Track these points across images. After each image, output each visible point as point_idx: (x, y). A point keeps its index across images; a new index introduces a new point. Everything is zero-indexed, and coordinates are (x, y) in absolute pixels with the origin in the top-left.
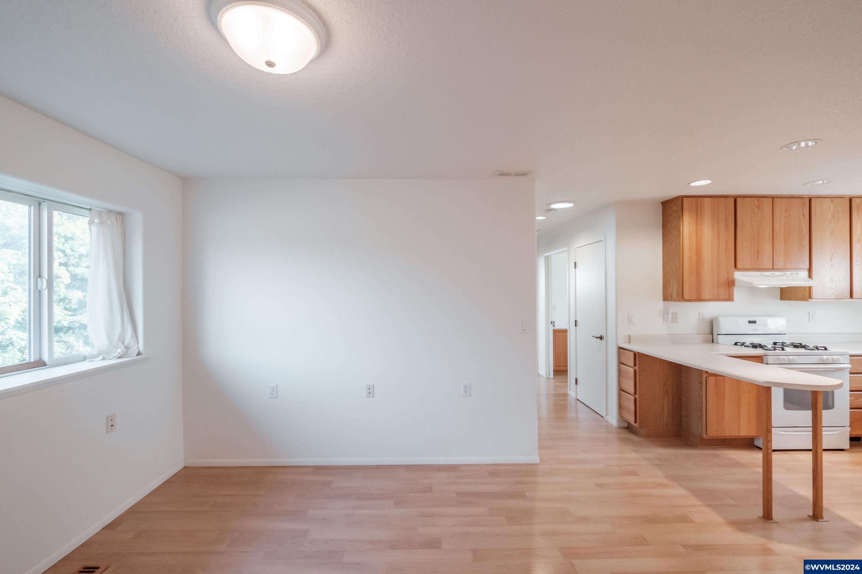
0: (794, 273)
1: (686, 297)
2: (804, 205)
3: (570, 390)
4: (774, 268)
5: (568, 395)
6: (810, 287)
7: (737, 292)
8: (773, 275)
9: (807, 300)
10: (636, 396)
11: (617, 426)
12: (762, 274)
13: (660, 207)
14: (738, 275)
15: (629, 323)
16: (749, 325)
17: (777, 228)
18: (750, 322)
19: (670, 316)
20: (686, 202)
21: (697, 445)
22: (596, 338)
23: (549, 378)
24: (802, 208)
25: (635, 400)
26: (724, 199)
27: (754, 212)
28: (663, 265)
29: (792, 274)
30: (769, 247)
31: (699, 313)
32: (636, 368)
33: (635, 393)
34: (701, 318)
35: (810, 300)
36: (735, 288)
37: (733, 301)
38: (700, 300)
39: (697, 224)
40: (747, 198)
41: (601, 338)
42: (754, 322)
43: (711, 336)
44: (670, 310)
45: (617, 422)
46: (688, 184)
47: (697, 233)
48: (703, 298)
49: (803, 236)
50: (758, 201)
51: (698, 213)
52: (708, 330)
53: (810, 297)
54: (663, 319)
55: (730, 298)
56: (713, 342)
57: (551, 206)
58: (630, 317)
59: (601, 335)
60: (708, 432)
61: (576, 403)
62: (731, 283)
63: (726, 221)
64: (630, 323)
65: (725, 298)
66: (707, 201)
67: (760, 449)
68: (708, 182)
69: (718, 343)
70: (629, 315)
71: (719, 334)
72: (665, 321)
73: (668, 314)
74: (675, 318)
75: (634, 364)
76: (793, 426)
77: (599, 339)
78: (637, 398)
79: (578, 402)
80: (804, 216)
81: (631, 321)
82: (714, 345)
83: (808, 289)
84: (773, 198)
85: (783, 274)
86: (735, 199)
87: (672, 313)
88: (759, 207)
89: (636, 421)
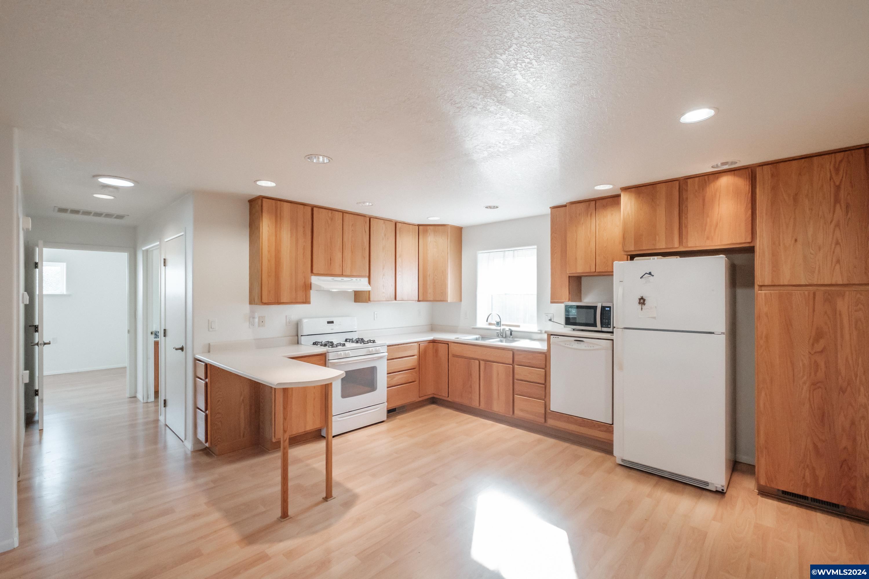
0: (358, 279)
1: (264, 300)
2: (366, 222)
3: (161, 415)
4: (343, 274)
5: (159, 421)
6: (369, 291)
7: (313, 294)
8: (342, 280)
9: (367, 302)
10: (207, 412)
11: (192, 450)
12: (334, 279)
13: (248, 204)
14: (315, 280)
15: (209, 330)
16: (327, 325)
17: (345, 239)
18: (329, 322)
19: (257, 320)
20: (265, 202)
21: (268, 450)
22: (177, 349)
23: (147, 403)
24: (364, 225)
25: (206, 416)
26: (302, 206)
27: (328, 223)
28: (249, 266)
29: (356, 280)
30: (339, 255)
31: (286, 316)
32: (207, 380)
33: (206, 409)
34: (288, 321)
35: (369, 302)
36: (312, 292)
37: (310, 304)
38: (279, 303)
39: (276, 227)
40: (322, 209)
41: (182, 349)
42: (332, 322)
43: (297, 337)
44: (256, 314)
45: (192, 446)
46: (254, 182)
47: (276, 236)
48: (282, 301)
49: (365, 249)
50: (331, 213)
51: (277, 217)
52: (294, 333)
53: (369, 300)
54: (250, 323)
55: (307, 301)
56: (298, 343)
57: (99, 178)
58: (210, 323)
59: (182, 346)
60: (276, 436)
61: (165, 430)
62: (308, 287)
63: (304, 227)
64: (211, 329)
65: (302, 301)
66: (286, 205)
67: (325, 437)
68: (273, 184)
69: (301, 344)
70: (209, 320)
71: (302, 335)
72: (252, 325)
73: (254, 318)
74: (262, 322)
75: (205, 377)
76: (348, 411)
77: (180, 350)
78: (208, 415)
79: (167, 428)
80: (365, 231)
81: (211, 328)
82: (299, 345)
83: (368, 293)
84: (343, 212)
85: (350, 279)
86: (313, 208)
87: (259, 317)
88: (332, 219)
89: (206, 441)
